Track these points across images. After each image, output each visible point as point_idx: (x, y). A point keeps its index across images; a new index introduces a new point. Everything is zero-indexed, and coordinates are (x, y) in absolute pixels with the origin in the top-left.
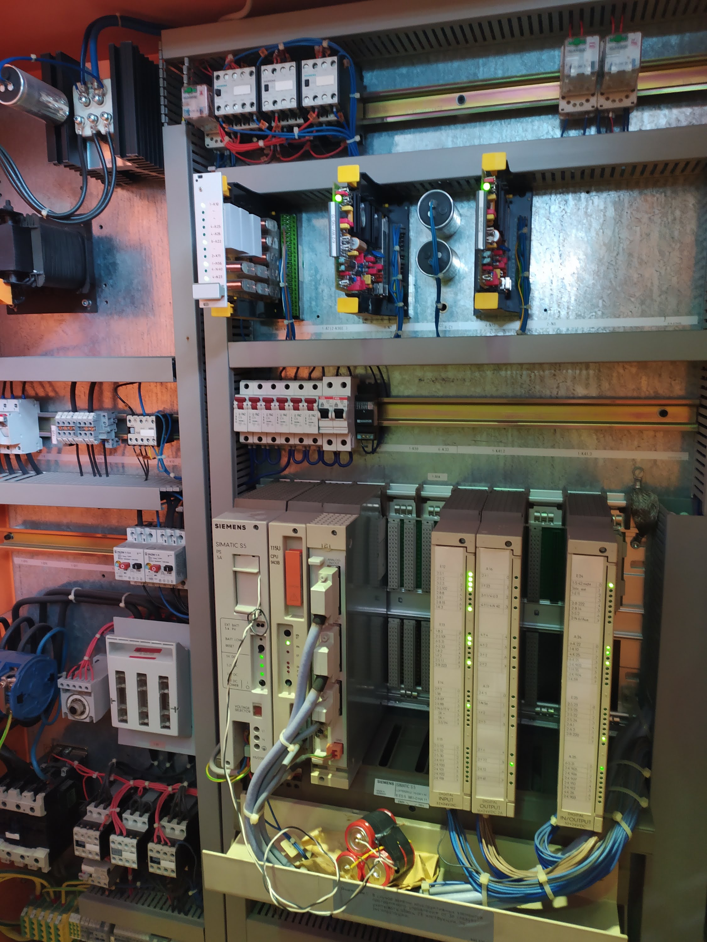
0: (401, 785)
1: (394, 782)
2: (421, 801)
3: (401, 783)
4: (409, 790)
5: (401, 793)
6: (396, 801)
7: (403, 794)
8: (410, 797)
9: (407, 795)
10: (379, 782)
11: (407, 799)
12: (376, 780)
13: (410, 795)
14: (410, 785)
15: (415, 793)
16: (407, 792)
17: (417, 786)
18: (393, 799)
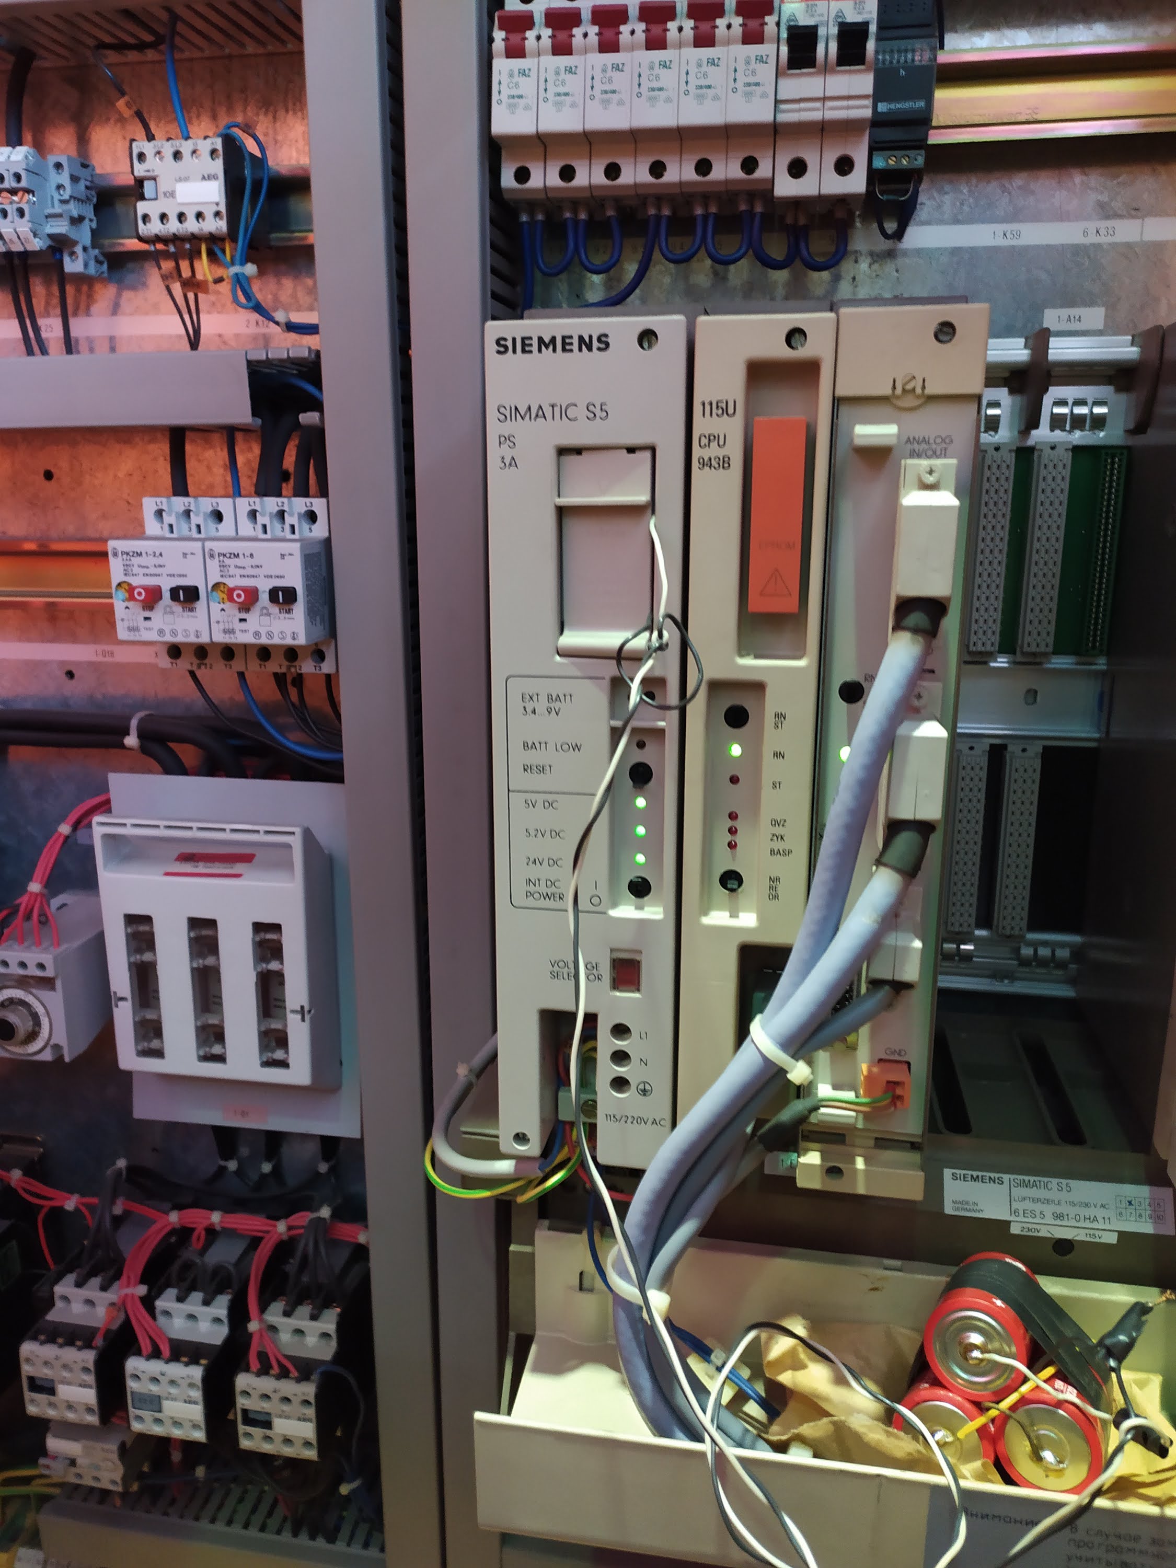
0: (1026, 1185)
1: (1006, 1177)
2: (1095, 1225)
3: (1027, 1178)
4: (1054, 1194)
5: (1028, 1205)
6: (1015, 1229)
7: (1038, 1207)
8: (1059, 1216)
9: (1049, 1210)
10: (955, 1177)
11: (1049, 1220)
12: (947, 1173)
13: (1059, 1210)
14: (1055, 1181)
15: (1073, 1204)
16: (1048, 1201)
17: (1074, 1183)
18: (1007, 1224)
